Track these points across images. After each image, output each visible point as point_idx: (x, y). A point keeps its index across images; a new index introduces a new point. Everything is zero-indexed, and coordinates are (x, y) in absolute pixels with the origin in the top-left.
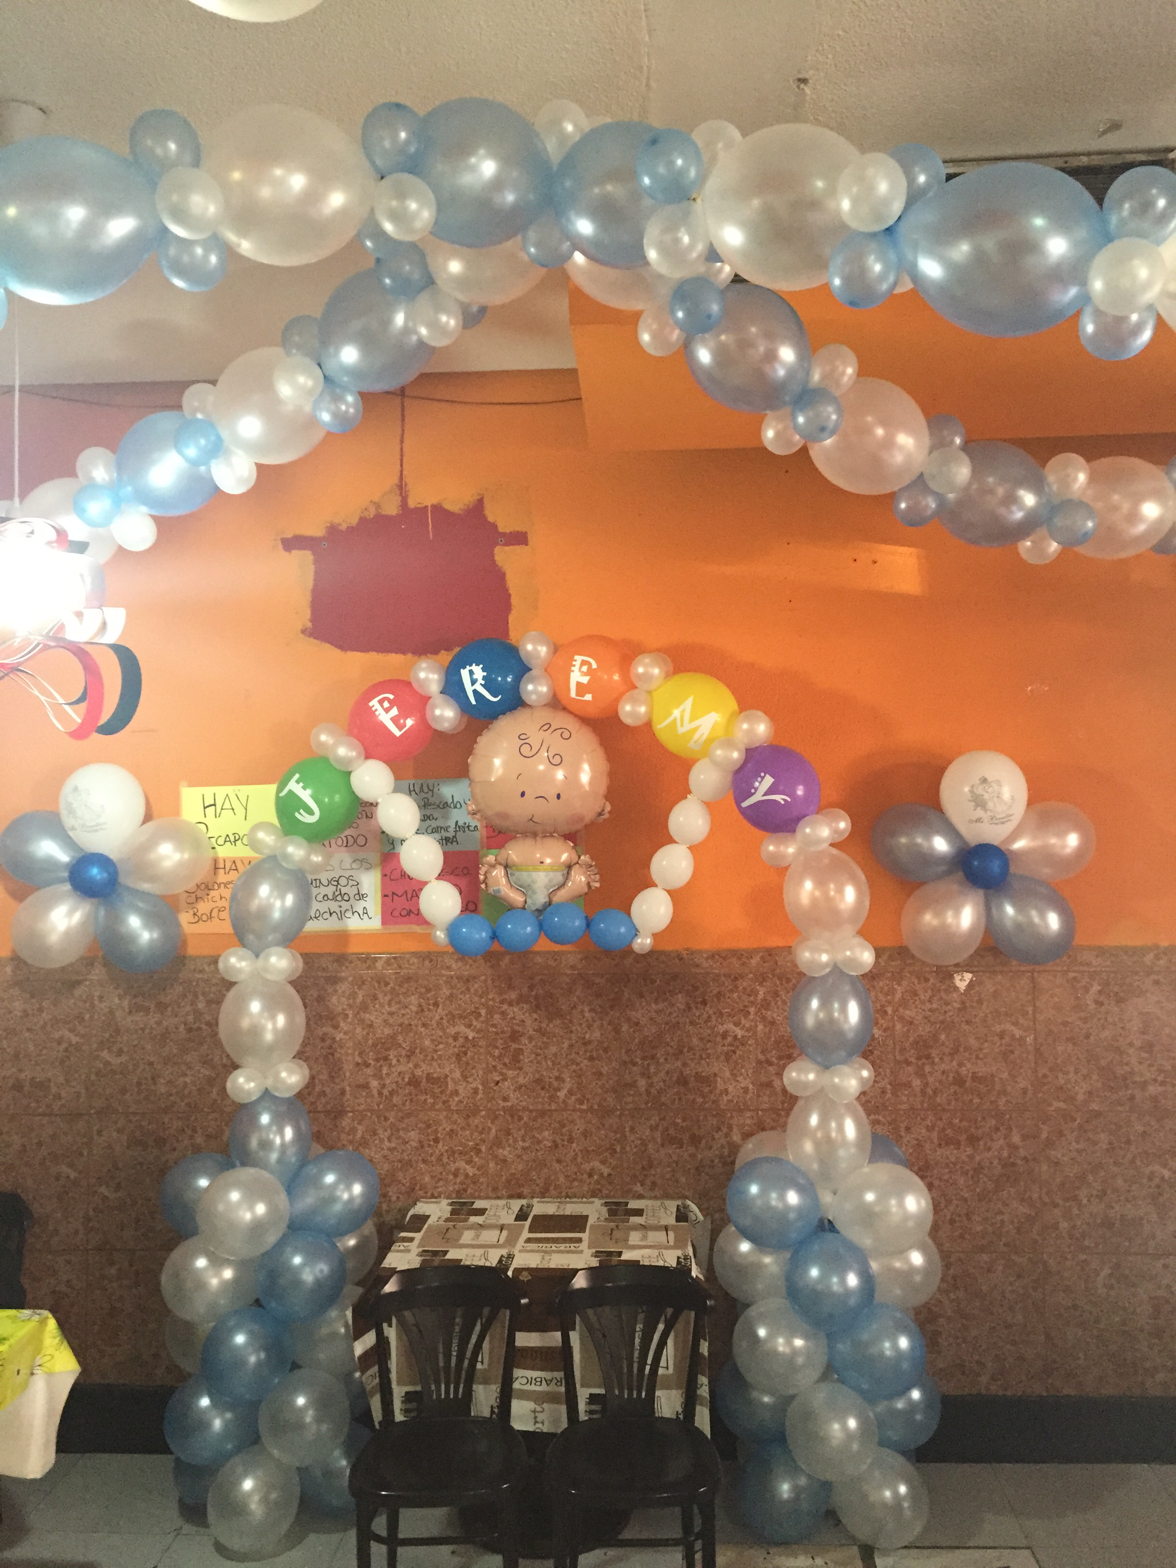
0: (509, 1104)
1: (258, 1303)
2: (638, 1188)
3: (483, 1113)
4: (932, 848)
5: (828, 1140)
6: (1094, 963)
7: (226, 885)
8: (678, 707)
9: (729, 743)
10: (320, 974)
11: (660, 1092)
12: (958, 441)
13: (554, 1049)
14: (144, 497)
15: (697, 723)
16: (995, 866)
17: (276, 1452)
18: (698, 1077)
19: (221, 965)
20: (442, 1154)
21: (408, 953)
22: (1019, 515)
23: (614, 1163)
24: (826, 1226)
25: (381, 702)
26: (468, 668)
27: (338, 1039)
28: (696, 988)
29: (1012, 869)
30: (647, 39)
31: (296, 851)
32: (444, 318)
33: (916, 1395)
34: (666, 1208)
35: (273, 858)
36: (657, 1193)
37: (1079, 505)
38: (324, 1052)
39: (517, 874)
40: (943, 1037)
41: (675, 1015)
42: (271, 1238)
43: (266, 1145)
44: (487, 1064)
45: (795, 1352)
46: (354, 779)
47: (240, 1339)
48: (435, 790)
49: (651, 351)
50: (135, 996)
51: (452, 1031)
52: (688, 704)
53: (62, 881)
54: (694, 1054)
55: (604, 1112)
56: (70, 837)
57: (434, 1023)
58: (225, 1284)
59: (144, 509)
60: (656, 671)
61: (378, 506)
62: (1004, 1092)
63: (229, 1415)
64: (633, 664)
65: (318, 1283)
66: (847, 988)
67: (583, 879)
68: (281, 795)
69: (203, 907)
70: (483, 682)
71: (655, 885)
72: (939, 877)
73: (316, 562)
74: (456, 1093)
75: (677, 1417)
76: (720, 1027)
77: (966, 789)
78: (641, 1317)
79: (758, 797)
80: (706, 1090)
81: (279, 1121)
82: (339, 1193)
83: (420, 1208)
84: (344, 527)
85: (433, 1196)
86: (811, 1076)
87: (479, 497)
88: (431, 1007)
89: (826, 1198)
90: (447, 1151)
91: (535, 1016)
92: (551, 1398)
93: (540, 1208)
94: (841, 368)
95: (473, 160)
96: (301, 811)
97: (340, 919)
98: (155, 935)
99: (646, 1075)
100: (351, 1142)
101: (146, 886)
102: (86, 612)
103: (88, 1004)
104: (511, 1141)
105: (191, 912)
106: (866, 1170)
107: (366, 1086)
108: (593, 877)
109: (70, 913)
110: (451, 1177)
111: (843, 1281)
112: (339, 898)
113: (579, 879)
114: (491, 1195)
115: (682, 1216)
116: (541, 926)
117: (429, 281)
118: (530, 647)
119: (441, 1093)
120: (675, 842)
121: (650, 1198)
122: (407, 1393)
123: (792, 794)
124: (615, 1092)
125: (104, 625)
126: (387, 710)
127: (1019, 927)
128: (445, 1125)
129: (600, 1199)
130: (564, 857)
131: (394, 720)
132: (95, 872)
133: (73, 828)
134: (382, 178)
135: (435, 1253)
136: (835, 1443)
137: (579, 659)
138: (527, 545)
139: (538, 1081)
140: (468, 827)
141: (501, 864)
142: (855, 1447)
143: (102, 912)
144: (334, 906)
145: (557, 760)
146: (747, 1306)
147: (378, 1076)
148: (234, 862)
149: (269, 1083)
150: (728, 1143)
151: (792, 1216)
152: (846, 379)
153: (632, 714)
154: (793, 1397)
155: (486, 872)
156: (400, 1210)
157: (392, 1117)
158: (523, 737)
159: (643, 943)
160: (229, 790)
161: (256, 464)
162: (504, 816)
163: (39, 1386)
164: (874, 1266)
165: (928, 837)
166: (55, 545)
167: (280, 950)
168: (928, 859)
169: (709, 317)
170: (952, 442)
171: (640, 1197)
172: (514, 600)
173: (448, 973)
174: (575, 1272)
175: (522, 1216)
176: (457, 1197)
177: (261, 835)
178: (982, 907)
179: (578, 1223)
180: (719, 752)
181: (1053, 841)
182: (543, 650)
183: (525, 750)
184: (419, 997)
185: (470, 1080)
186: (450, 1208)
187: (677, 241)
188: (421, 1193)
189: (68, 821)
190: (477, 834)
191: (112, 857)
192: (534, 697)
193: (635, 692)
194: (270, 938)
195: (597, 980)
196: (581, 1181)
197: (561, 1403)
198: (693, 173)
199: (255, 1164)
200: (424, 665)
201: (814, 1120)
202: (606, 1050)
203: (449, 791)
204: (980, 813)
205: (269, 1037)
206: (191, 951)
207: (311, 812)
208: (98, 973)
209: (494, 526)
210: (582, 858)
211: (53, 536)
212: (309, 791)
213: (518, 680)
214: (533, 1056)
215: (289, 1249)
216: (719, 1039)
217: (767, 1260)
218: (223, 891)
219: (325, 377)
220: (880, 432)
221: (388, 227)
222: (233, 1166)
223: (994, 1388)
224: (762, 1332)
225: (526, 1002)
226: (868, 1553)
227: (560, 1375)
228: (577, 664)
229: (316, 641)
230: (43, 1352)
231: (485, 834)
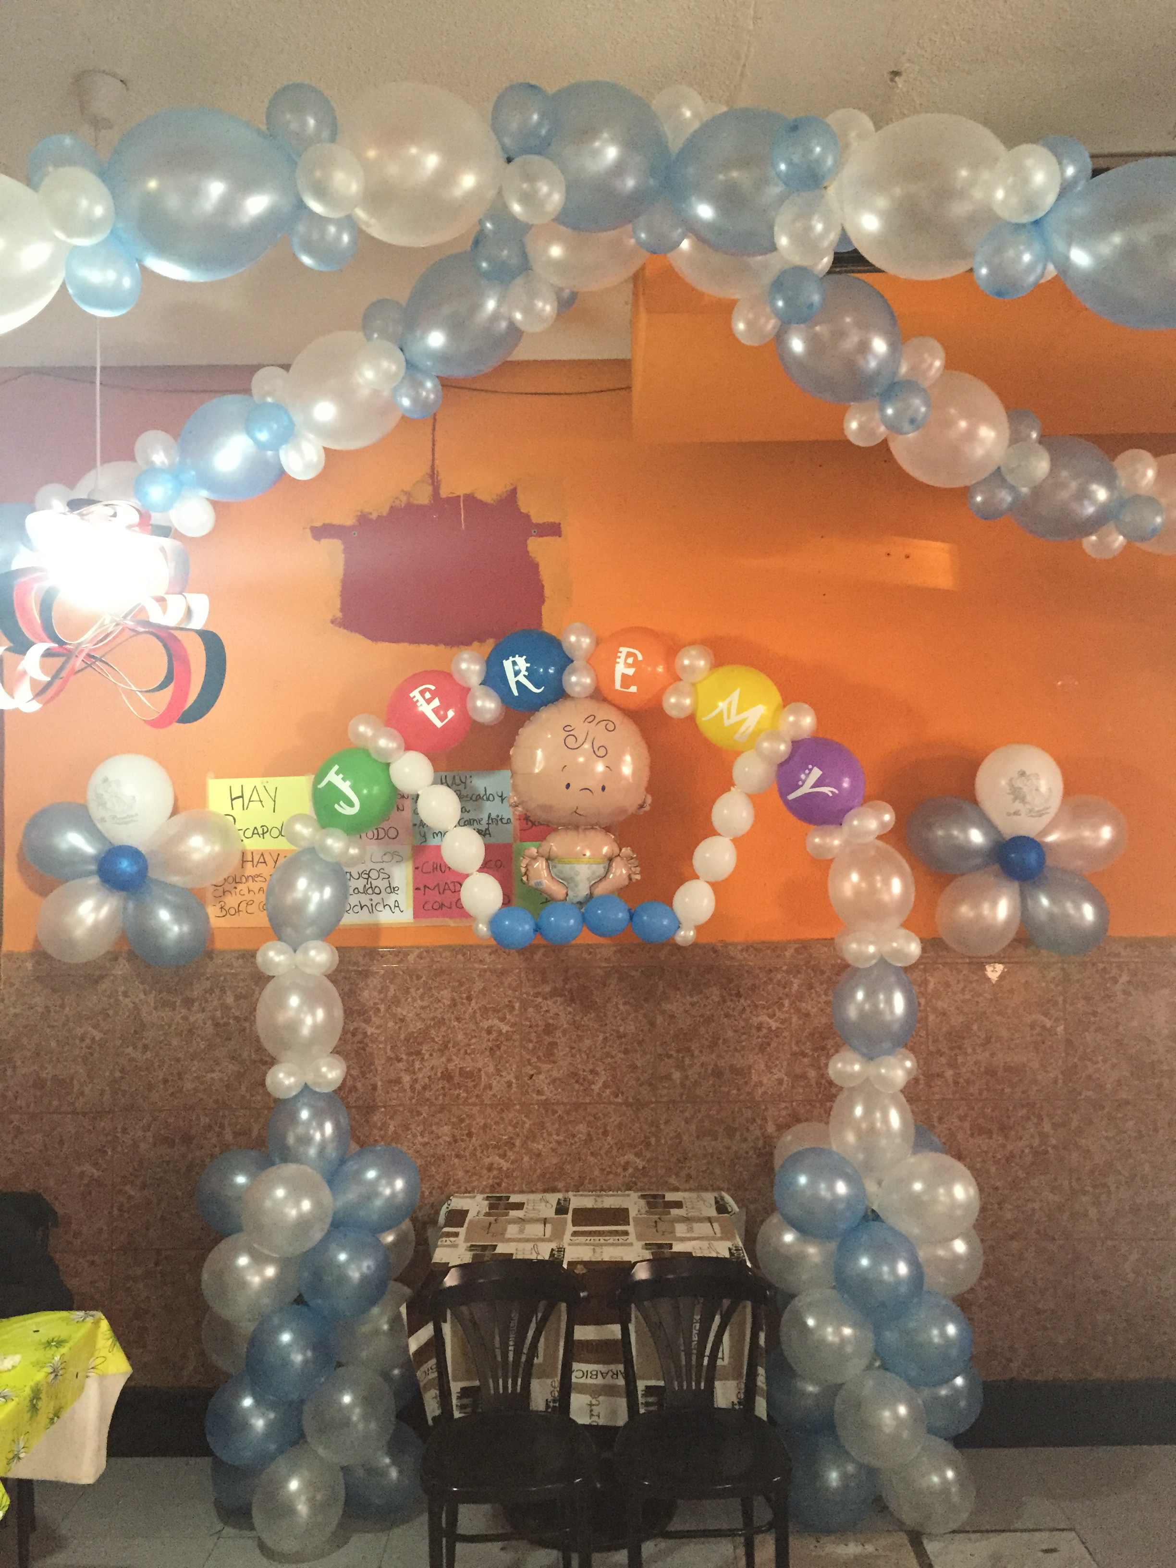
0: (544, 1098)
1: (300, 1300)
2: (673, 1180)
3: (518, 1107)
4: (968, 840)
5: (872, 1129)
6: (1123, 953)
7: (253, 878)
8: (723, 699)
9: (774, 735)
10: (351, 968)
11: (696, 1084)
12: (1034, 435)
13: (588, 1042)
14: (207, 480)
15: (743, 715)
16: (1032, 858)
17: (321, 1451)
18: (733, 1069)
19: (259, 959)
20: (475, 1149)
21: (440, 947)
22: (1090, 510)
23: (648, 1155)
24: (873, 1216)
25: (422, 693)
26: (511, 659)
27: (369, 1033)
28: (730, 981)
29: (1049, 862)
30: (751, 27)
31: (335, 843)
32: (540, 304)
33: (959, 1381)
34: (704, 1201)
35: (311, 850)
36: (692, 1184)
37: (1150, 501)
38: (355, 1047)
39: (560, 866)
40: (975, 1027)
41: (709, 1007)
42: (317, 1235)
43: (306, 1140)
44: (522, 1057)
45: (843, 1340)
46: (393, 770)
47: (286, 1337)
48: (468, 781)
49: (746, 341)
50: (160, 992)
51: (485, 1024)
52: (735, 696)
53: (89, 874)
54: (729, 1047)
55: (639, 1105)
56: (99, 831)
57: (467, 1016)
58: (268, 1284)
59: (204, 493)
60: (702, 663)
61: (408, 494)
62: (1035, 1082)
63: (272, 1415)
64: (680, 654)
65: (364, 1278)
66: (893, 979)
67: (624, 872)
68: (320, 786)
69: (231, 901)
70: (526, 674)
71: (697, 877)
72: (978, 868)
73: (345, 551)
74: (490, 1087)
75: (733, 1407)
76: (755, 1019)
77: (1003, 782)
78: (698, 1308)
79: (806, 789)
80: (741, 1082)
81: (318, 1116)
82: (381, 1189)
83: (457, 1203)
84: (374, 516)
85: (466, 1192)
86: (857, 1067)
87: (512, 487)
88: (464, 1001)
89: (871, 1187)
90: (481, 1146)
91: (570, 1009)
92: (609, 1391)
93: (577, 1201)
94: (929, 361)
95: (597, 144)
96: (341, 803)
97: (371, 912)
98: (186, 928)
99: (680, 1066)
100: (383, 1138)
101: (175, 879)
102: (170, 598)
103: (112, 1000)
104: (545, 1135)
105: (219, 906)
106: (912, 1160)
107: (398, 1081)
108: (633, 869)
109: (97, 908)
110: (485, 1171)
111: (893, 1270)
112: (370, 891)
113: (620, 872)
114: (524, 1188)
115: (721, 1208)
116: (584, 919)
117: (525, 266)
118: (573, 639)
119: (475, 1086)
120: (719, 835)
121: (685, 1190)
122: (462, 1389)
123: (838, 786)
124: (650, 1084)
125: (189, 613)
126: (429, 701)
127: (1052, 917)
128: (478, 1120)
129: (635, 1192)
130: (605, 850)
131: (436, 711)
132: (125, 865)
133: (103, 820)
134: (509, 160)
135: (484, 1248)
136: (887, 1430)
137: (624, 650)
138: (560, 536)
139: (574, 1074)
140: (501, 819)
141: (542, 856)
142: (905, 1434)
143: (131, 905)
144: (364, 899)
145: (602, 752)
146: (793, 1296)
147: (410, 1070)
148: (262, 855)
149: (310, 1078)
150: (763, 1135)
151: (841, 1206)
152: (933, 372)
153: (677, 706)
154: (842, 1385)
155: (527, 865)
156: (432, 1206)
157: (425, 1110)
158: (568, 729)
159: (686, 935)
160: (257, 781)
161: (325, 448)
162: (547, 808)
163: (92, 1389)
164: (922, 1254)
165: (964, 830)
166: (137, 529)
167: (318, 943)
168: (965, 852)
169: (811, 306)
170: (1029, 436)
171: (676, 1189)
172: (547, 592)
173: (481, 966)
174: (632, 1265)
175: (561, 1209)
176: (492, 1192)
177: (298, 827)
178: (1018, 899)
179: (619, 1216)
180: (766, 745)
181: (1087, 833)
182: (586, 641)
183: (571, 741)
184: (453, 991)
185: (504, 1074)
186: (487, 1202)
187: (809, 229)
188: (454, 1188)
189: (96, 812)
190: (510, 827)
191: (140, 849)
192: (577, 689)
193: (680, 684)
194: (309, 931)
195: (633, 973)
196: (616, 1174)
197: (620, 1396)
198: (830, 161)
199: (297, 1160)
200: (466, 656)
201: (859, 1111)
202: (640, 1043)
203: (481, 783)
204: (1018, 805)
205: (305, 1031)
206: (219, 945)
207: (351, 804)
208: (122, 968)
209: (527, 516)
210: (624, 850)
211: (136, 518)
212: (348, 783)
213: (561, 671)
214: (568, 1049)
215: (333, 1246)
216: (754, 1031)
217: (812, 1250)
218: (255, 886)
219: (407, 361)
220: (963, 424)
221: (517, 208)
222: (273, 1164)
223: (1026, 1374)
224: (811, 1322)
225: (561, 995)
226: (916, 1539)
227: (621, 1367)
228: (623, 655)
229: (345, 631)
230: (96, 1354)
231: (518, 828)
